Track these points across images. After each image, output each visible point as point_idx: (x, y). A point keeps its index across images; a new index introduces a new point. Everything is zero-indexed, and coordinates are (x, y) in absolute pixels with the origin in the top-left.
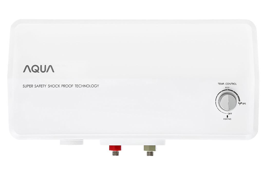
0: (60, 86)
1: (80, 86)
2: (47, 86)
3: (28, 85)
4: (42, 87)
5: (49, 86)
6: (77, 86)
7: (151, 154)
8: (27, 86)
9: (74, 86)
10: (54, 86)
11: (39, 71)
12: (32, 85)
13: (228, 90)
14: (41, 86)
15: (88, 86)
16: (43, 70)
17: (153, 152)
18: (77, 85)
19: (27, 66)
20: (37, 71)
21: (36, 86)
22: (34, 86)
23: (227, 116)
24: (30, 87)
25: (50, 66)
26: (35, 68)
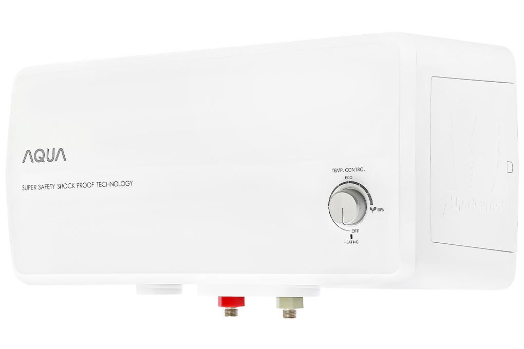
0: (75, 185)
1: (104, 184)
2: (56, 186)
4: (48, 188)
5: (59, 186)
7: (291, 314)
8: (29, 186)
10: (65, 186)
11: (45, 159)
12: (35, 186)
13: (350, 182)
14: (47, 186)
15: (116, 184)
16: (50, 158)
18: (100, 183)
19: (28, 151)
20: (42, 160)
21: (41, 187)
22: (37, 188)
23: (351, 235)
24: (33, 188)
25: (61, 149)
26: (40, 154)
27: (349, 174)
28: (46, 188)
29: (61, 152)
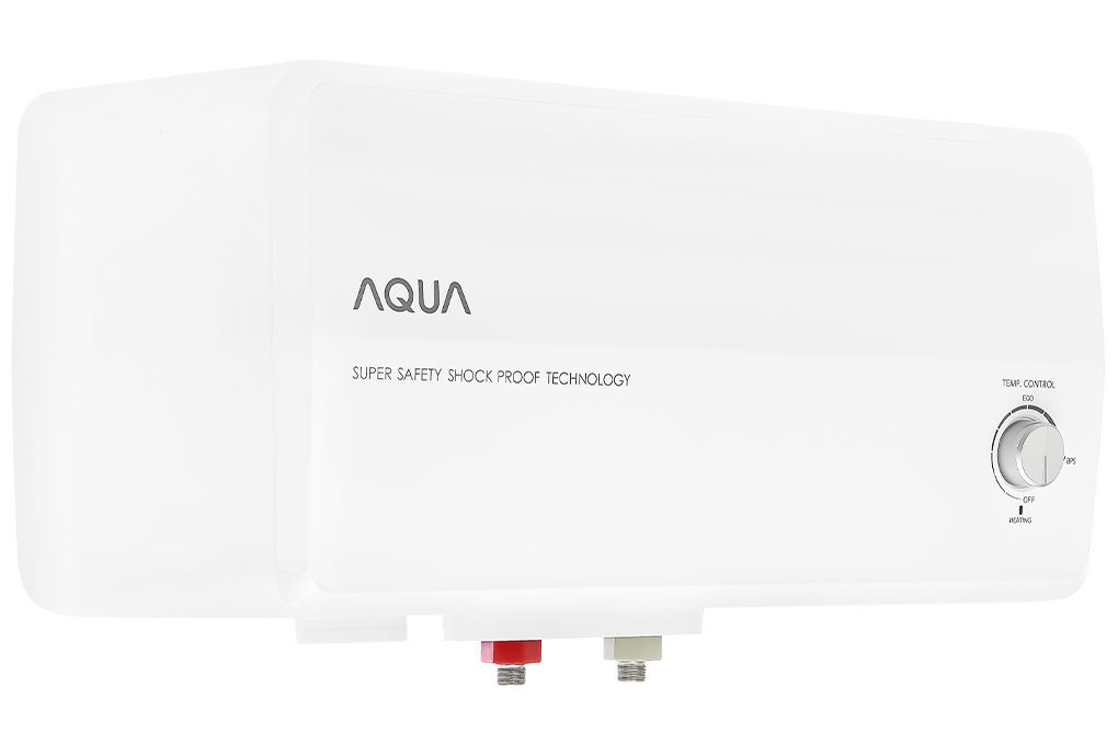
0: (493, 376)
1: (565, 378)
2: (445, 375)
3: (372, 370)
4: (424, 377)
5: (454, 376)
6: (553, 378)
8: (370, 371)
9: (543, 377)
10: (469, 376)
11: (415, 305)
12: (388, 371)
13: (1030, 407)
14: (420, 373)
15: (592, 379)
16: (429, 303)
17: (646, 664)
18: (555, 375)
19: (367, 281)
20: (406, 306)
21: (404, 374)
22: (395, 374)
23: (1021, 507)
24: (381, 376)
25: (455, 285)
26: (399, 292)
27: (1029, 391)
28: (419, 377)
29: (455, 290)
